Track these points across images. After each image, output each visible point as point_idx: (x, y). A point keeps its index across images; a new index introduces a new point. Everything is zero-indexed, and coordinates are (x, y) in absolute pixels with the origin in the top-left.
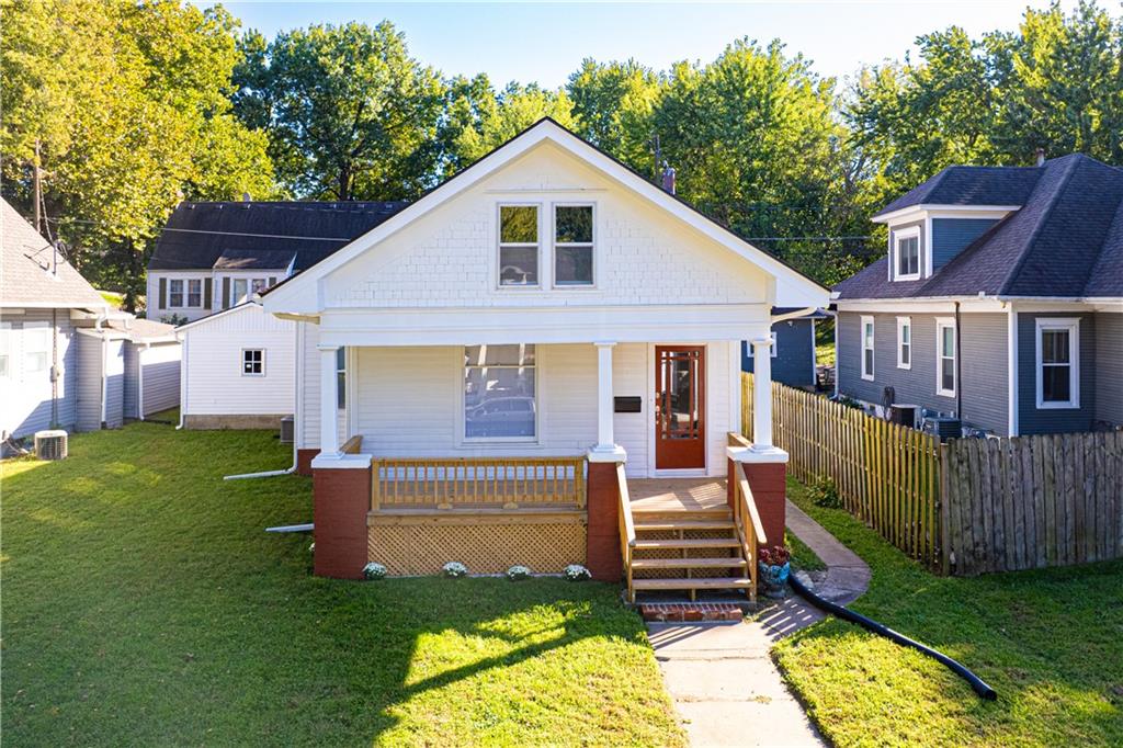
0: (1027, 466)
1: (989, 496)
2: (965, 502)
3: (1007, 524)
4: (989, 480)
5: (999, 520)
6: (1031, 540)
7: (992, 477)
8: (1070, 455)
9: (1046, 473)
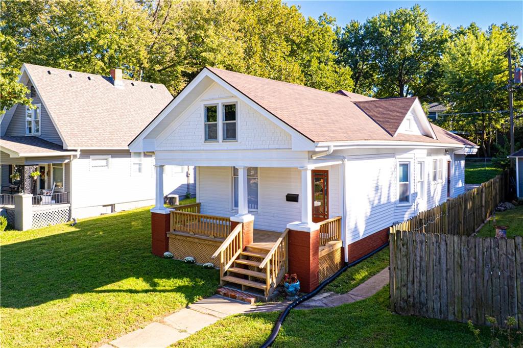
0: (443, 253)
1: (418, 268)
2: (404, 270)
3: (429, 287)
4: (418, 259)
5: (424, 284)
6: (444, 301)
7: (421, 257)
8: (473, 250)
9: (456, 260)
